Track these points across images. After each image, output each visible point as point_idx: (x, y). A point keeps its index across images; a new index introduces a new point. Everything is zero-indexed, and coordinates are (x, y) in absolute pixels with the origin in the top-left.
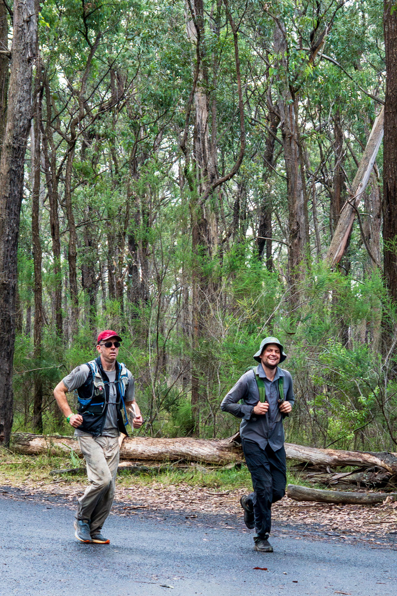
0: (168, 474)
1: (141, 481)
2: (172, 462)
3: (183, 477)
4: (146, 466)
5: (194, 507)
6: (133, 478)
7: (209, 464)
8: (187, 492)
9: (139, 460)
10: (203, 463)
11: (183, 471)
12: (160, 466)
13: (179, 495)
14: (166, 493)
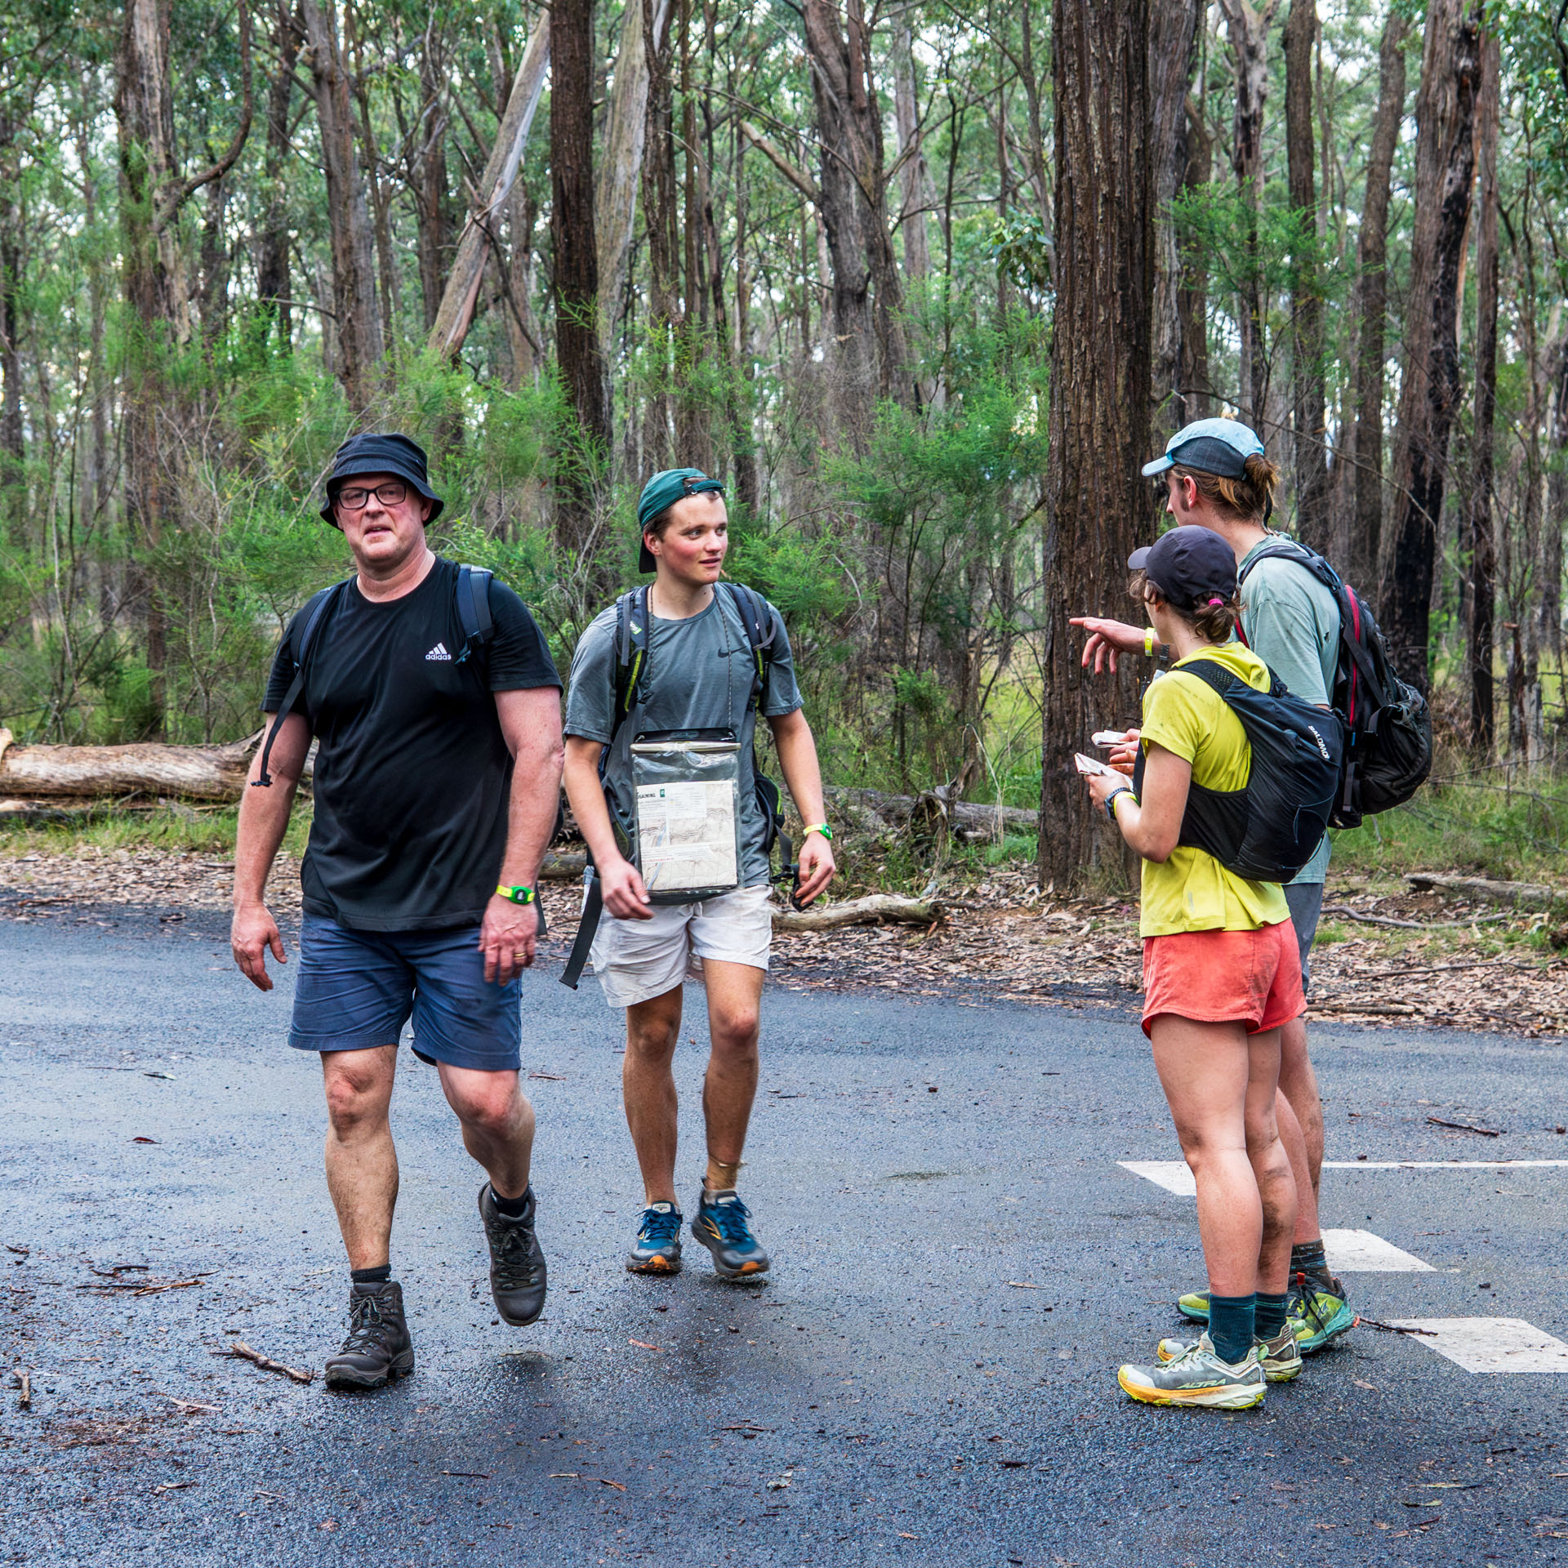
0: (110, 824)
1: (50, 840)
2: (117, 797)
3: (144, 831)
4: (58, 808)
5: (176, 896)
6: (32, 836)
7: (201, 801)
8: (156, 864)
9: (43, 796)
10: (188, 799)
11: (142, 818)
12: (90, 807)
13: (140, 872)
14: (111, 867)
